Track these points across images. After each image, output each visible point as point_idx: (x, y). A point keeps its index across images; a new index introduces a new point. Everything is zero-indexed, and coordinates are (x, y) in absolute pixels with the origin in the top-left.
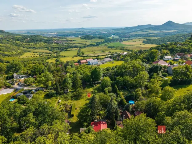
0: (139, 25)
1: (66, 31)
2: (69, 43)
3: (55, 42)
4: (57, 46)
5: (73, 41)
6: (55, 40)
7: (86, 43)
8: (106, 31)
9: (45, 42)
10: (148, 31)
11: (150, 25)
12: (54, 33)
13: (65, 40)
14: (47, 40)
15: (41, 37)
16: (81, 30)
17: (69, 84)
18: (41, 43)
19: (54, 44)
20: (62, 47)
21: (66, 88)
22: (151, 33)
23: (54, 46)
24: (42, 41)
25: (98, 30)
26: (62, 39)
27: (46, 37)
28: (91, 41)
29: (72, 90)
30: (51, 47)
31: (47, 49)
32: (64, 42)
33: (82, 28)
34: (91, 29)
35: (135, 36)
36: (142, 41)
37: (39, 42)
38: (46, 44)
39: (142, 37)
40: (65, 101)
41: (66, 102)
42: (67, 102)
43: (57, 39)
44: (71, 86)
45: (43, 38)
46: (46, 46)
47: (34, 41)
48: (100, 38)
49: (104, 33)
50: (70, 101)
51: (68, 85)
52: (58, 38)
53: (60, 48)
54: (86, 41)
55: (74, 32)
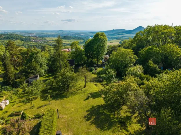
0: (113, 30)
1: (45, 33)
2: (47, 42)
3: (33, 40)
4: (35, 44)
5: (52, 40)
6: (33, 39)
7: (66, 43)
8: (84, 34)
9: (22, 40)
10: (123, 35)
11: (123, 29)
12: (33, 33)
13: (44, 40)
14: (24, 39)
15: (18, 36)
16: (60, 32)
17: (41, 65)
18: (17, 40)
19: (32, 42)
20: (40, 45)
21: (33, 73)
22: (125, 36)
23: (32, 44)
24: (18, 39)
25: (76, 33)
26: (41, 39)
27: (23, 36)
28: (71, 41)
29: (46, 77)
30: (28, 45)
31: (23, 46)
32: (43, 41)
33: (61, 30)
34: (70, 32)
35: (111, 39)
36: (119, 42)
37: (15, 39)
38: (23, 42)
39: (117, 39)
40: (23, 102)
41: (23, 108)
42: (29, 105)
43: (35, 38)
44: (45, 70)
45: (20, 36)
46: (22, 44)
47: (9, 39)
48: (79, 38)
49: (83, 35)
50: (38, 102)
51: (38, 68)
52: (37, 37)
53: (38, 46)
54: (65, 41)
55: (53, 34)
